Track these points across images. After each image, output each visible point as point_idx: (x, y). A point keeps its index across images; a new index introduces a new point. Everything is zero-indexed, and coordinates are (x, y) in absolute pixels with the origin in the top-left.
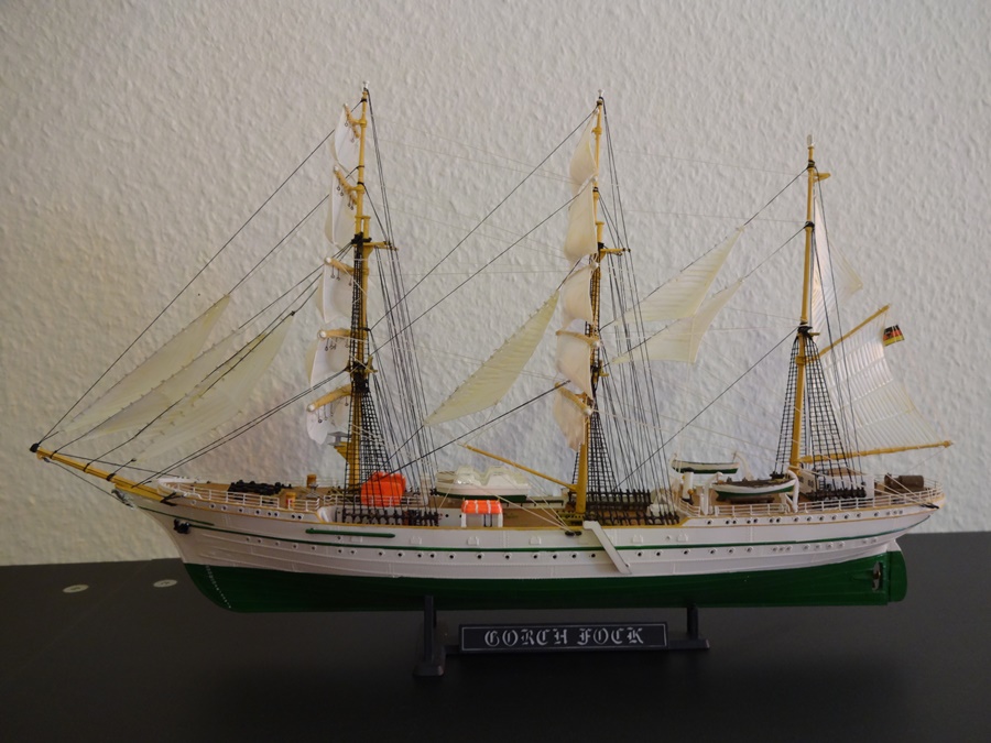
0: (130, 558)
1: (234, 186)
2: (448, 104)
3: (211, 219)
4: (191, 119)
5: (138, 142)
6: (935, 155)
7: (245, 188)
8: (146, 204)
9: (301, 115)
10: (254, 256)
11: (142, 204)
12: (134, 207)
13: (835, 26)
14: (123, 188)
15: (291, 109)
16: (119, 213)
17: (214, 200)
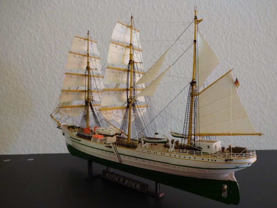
1: (53, 55)
2: (109, 33)
3: (47, 63)
4: (42, 37)
5: (28, 44)
7: (56, 55)
8: (30, 60)
9: (70, 36)
10: (58, 73)
11: (29, 60)
12: (27, 60)
13: (215, 10)
14: (24, 55)
15: (68, 34)
16: (23, 62)
17: (47, 59)
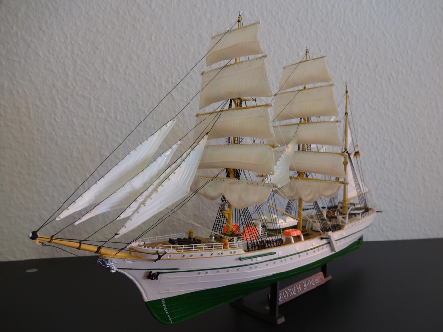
0: (13, 259)
1: (69, 83)
2: (170, 50)
3: (58, 98)
4: (49, 51)
5: (22, 61)
6: (377, 81)
7: (75, 84)
8: (26, 90)
9: (102, 52)
10: (79, 116)
11: (24, 90)
12: (20, 91)
13: (336, 25)
14: (15, 82)
15: (97, 49)
16: (12, 94)
17: (59, 89)
